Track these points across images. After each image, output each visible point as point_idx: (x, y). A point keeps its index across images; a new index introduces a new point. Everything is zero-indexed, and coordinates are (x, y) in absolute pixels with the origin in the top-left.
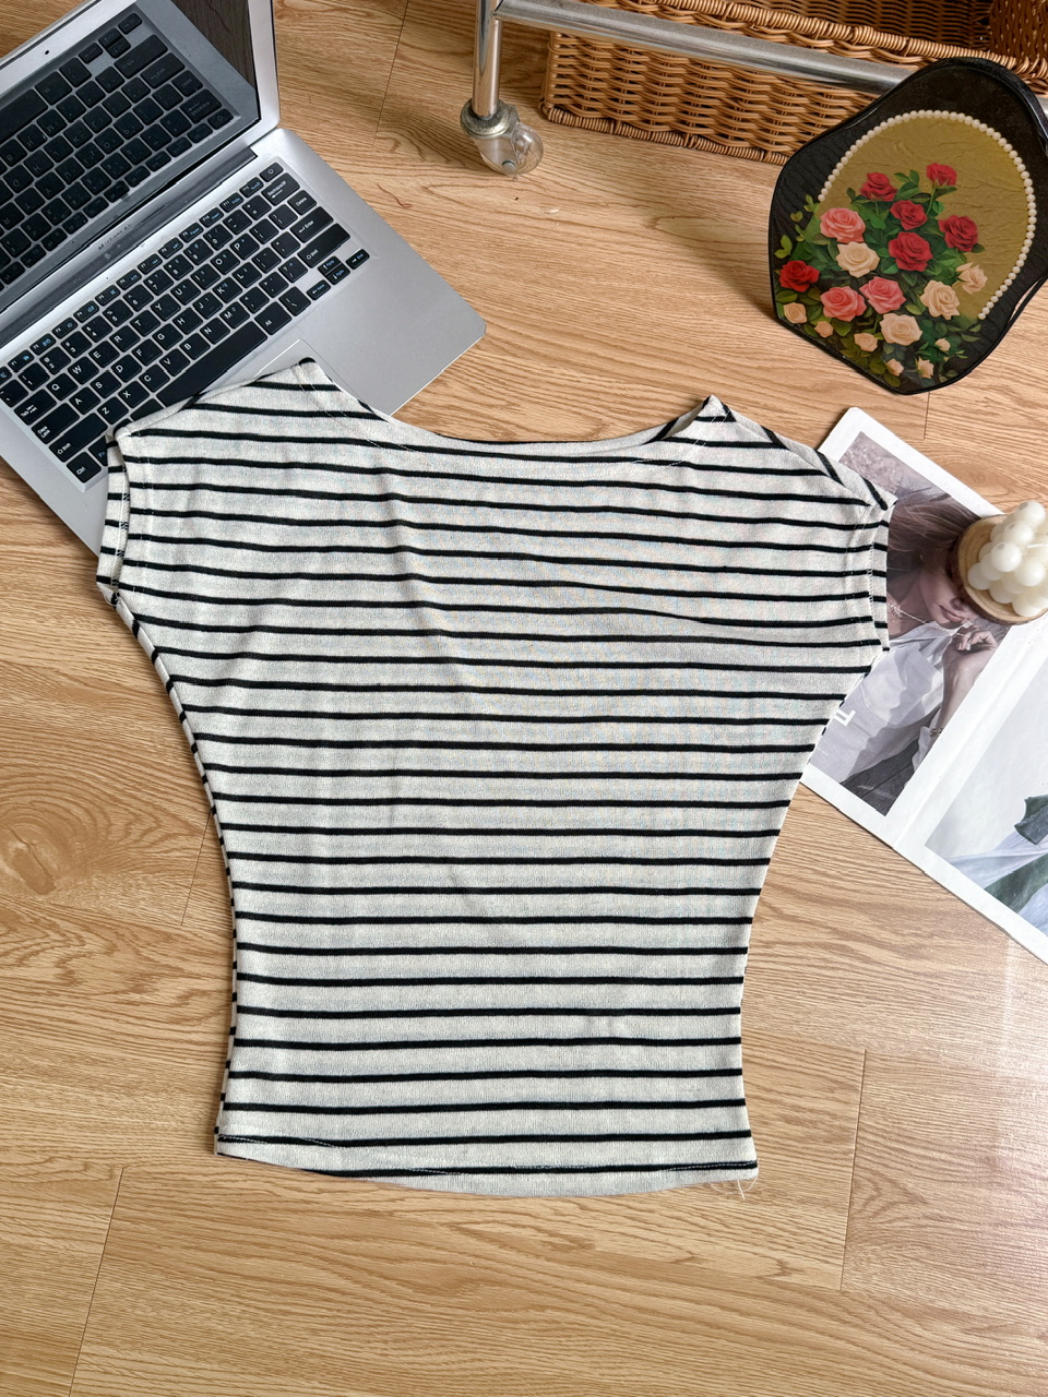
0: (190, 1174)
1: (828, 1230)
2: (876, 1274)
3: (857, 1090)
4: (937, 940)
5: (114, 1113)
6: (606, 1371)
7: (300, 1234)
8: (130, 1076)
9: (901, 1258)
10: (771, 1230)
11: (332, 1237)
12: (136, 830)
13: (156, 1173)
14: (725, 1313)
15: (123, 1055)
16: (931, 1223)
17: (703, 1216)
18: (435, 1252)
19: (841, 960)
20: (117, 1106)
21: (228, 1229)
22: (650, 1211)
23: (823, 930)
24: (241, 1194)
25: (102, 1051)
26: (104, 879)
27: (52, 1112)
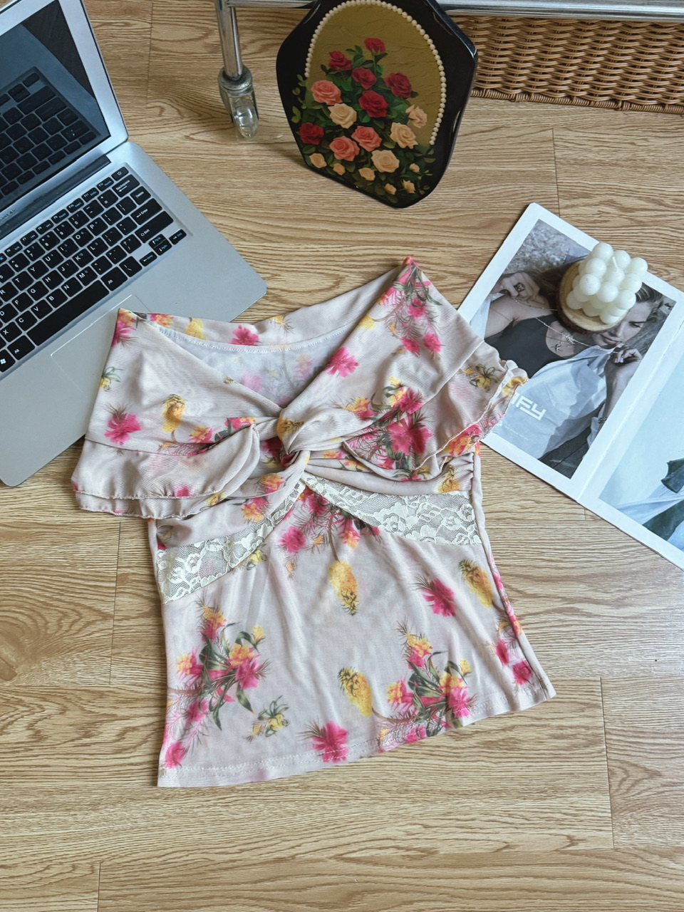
0: (147, 859)
1: (597, 808)
2: (636, 832)
3: (600, 707)
4: (635, 592)
5: (86, 825)
7: (233, 884)
8: (93, 796)
9: (651, 818)
10: (558, 816)
11: (255, 882)
12: (66, 623)
13: (123, 862)
14: (537, 880)
15: (87, 783)
16: (667, 788)
17: (510, 816)
18: (328, 877)
19: (571, 618)
20: (88, 820)
21: (182, 891)
22: (473, 820)
23: (557, 600)
24: (187, 865)
25: (70, 783)
26: (50, 662)
27: (41, 833)
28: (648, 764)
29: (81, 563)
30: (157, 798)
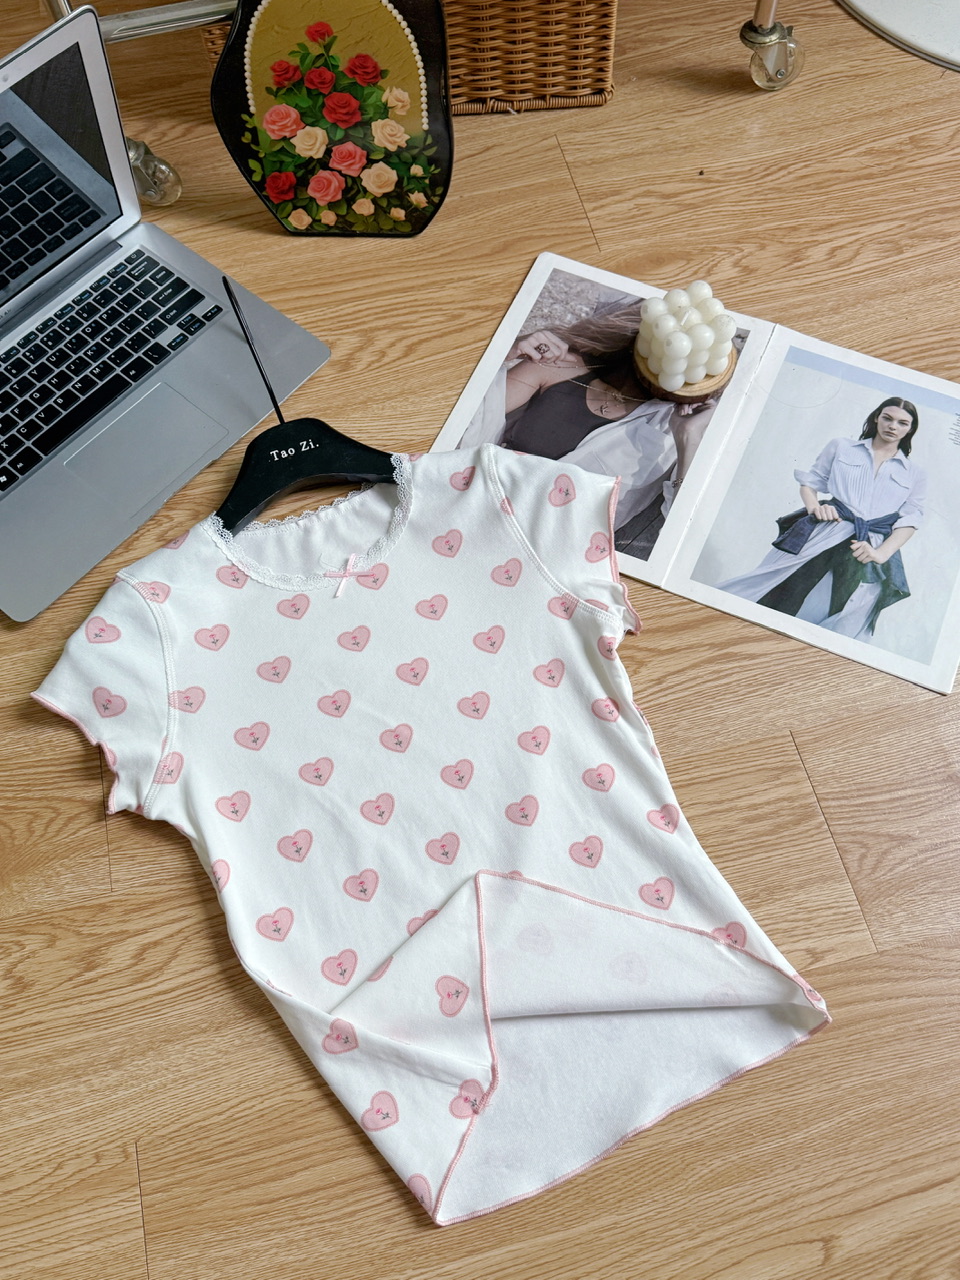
0: (204, 1120)
1: (838, 902)
2: (902, 923)
3: (799, 768)
5: (107, 1093)
6: (693, 1129)
8: (111, 1049)
9: (919, 898)
10: (785, 925)
12: (38, 826)
13: (170, 1133)
15: (98, 1033)
16: (929, 854)
19: (730, 666)
20: (108, 1083)
23: (704, 648)
24: (262, 1116)
25: (75, 1038)
26: (23, 881)
27: (45, 1118)
28: (892, 829)
29: (50, 746)
30: (204, 1031)
